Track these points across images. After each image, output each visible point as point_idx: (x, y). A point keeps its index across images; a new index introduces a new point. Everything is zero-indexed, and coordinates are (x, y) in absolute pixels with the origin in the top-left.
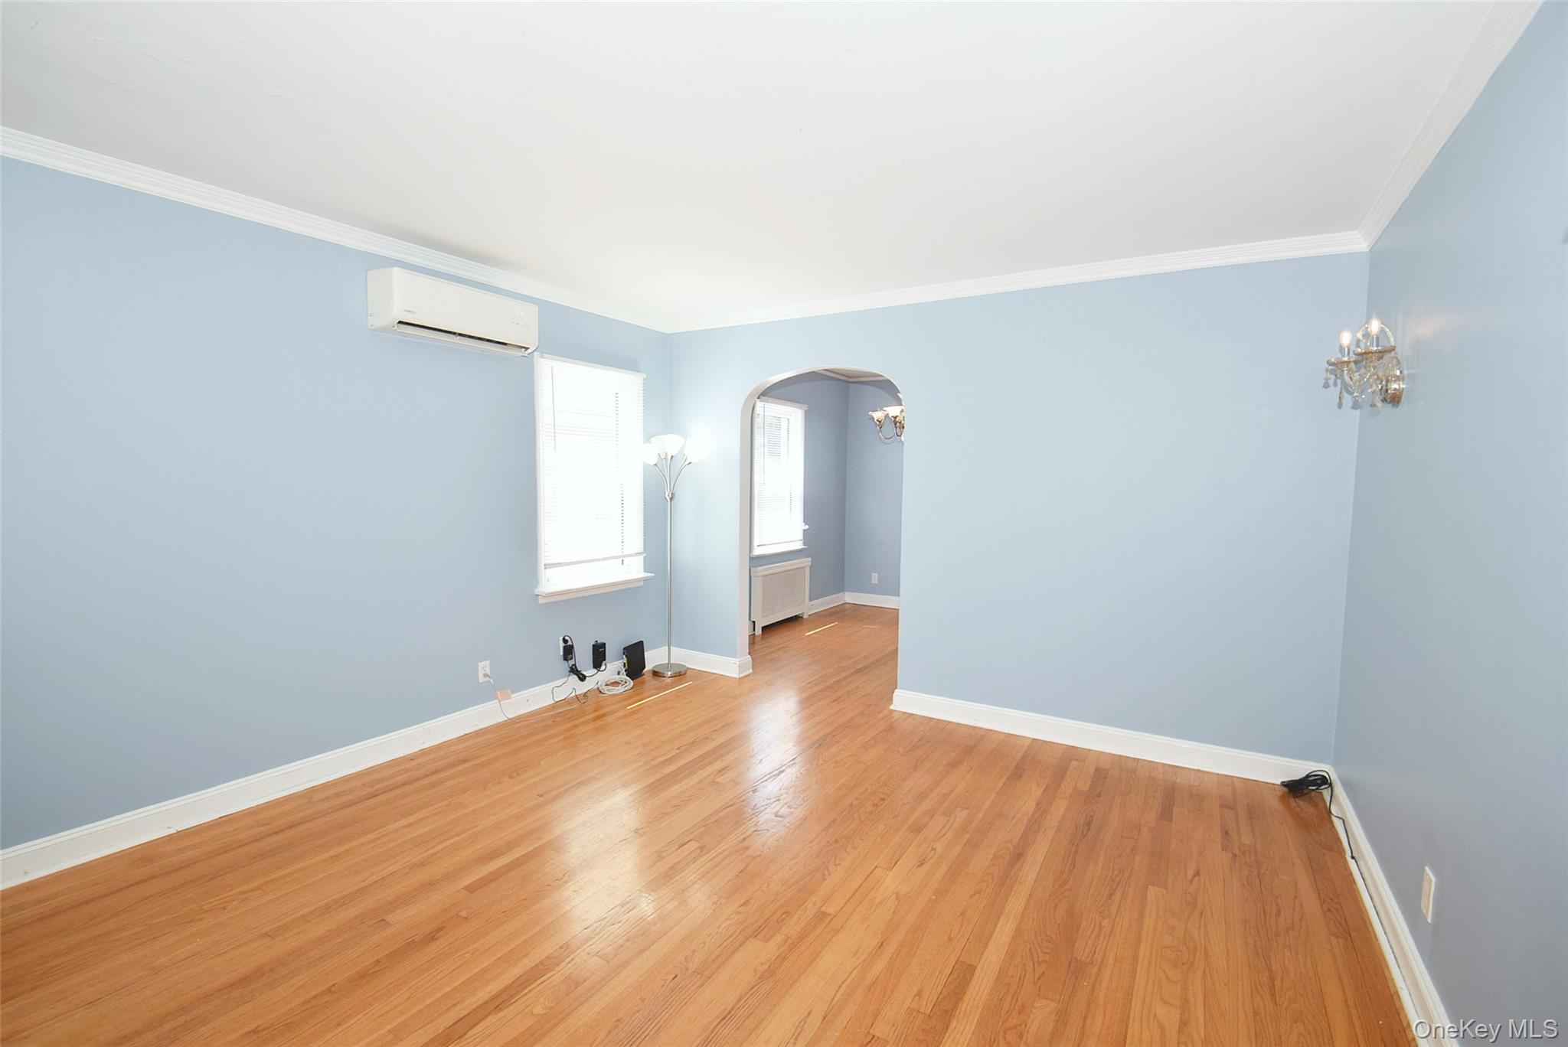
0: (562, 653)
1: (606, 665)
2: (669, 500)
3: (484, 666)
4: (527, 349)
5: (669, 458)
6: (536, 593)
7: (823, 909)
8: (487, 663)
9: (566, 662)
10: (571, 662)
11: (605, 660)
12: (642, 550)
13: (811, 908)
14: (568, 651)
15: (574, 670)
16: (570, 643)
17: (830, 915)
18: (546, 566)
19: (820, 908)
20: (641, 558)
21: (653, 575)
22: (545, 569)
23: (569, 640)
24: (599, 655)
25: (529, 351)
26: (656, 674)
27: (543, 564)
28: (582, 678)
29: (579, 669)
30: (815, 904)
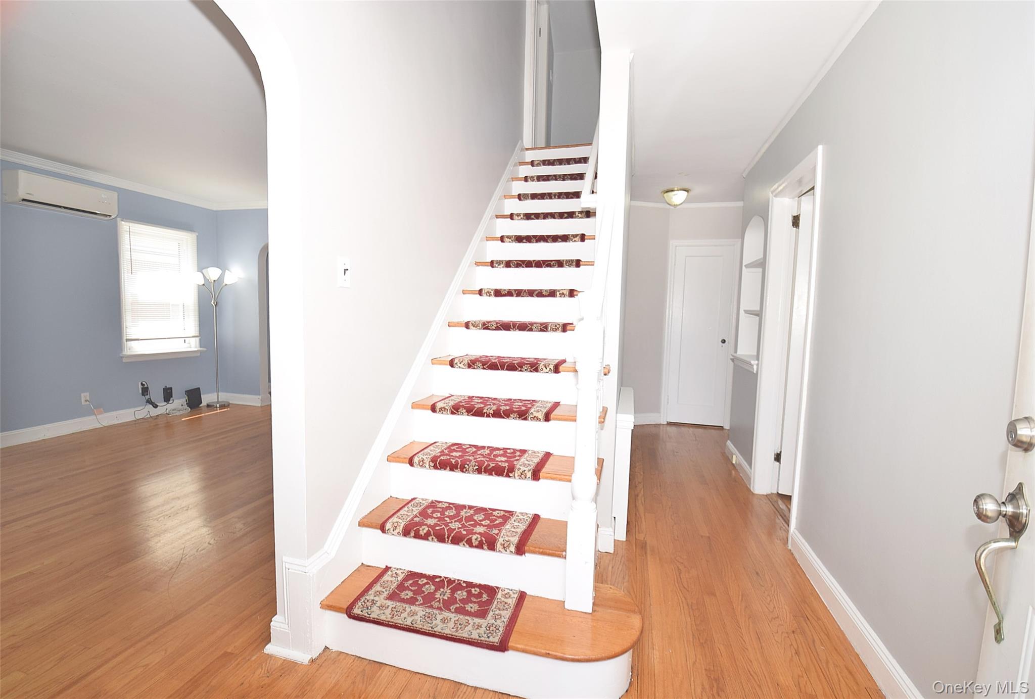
0: (140, 392)
1: (173, 400)
2: (214, 306)
3: (85, 396)
4: (110, 216)
5: (213, 281)
6: (121, 356)
8: (87, 394)
9: (144, 397)
10: (147, 397)
11: (172, 397)
12: (197, 334)
14: (145, 391)
15: (149, 402)
16: (146, 386)
18: (127, 340)
20: (198, 339)
21: (205, 349)
22: (126, 341)
23: (145, 383)
24: (168, 395)
25: (111, 218)
26: (208, 406)
27: (125, 338)
28: (156, 406)
29: (153, 401)
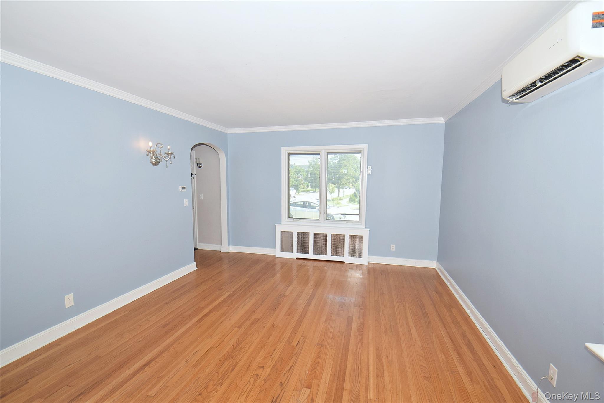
7: (239, 329)
13: (243, 329)
17: (237, 328)
19: (240, 329)
30: (242, 330)
